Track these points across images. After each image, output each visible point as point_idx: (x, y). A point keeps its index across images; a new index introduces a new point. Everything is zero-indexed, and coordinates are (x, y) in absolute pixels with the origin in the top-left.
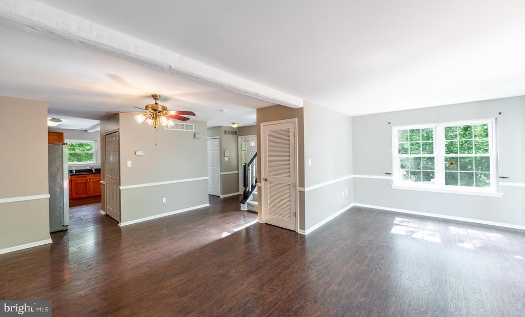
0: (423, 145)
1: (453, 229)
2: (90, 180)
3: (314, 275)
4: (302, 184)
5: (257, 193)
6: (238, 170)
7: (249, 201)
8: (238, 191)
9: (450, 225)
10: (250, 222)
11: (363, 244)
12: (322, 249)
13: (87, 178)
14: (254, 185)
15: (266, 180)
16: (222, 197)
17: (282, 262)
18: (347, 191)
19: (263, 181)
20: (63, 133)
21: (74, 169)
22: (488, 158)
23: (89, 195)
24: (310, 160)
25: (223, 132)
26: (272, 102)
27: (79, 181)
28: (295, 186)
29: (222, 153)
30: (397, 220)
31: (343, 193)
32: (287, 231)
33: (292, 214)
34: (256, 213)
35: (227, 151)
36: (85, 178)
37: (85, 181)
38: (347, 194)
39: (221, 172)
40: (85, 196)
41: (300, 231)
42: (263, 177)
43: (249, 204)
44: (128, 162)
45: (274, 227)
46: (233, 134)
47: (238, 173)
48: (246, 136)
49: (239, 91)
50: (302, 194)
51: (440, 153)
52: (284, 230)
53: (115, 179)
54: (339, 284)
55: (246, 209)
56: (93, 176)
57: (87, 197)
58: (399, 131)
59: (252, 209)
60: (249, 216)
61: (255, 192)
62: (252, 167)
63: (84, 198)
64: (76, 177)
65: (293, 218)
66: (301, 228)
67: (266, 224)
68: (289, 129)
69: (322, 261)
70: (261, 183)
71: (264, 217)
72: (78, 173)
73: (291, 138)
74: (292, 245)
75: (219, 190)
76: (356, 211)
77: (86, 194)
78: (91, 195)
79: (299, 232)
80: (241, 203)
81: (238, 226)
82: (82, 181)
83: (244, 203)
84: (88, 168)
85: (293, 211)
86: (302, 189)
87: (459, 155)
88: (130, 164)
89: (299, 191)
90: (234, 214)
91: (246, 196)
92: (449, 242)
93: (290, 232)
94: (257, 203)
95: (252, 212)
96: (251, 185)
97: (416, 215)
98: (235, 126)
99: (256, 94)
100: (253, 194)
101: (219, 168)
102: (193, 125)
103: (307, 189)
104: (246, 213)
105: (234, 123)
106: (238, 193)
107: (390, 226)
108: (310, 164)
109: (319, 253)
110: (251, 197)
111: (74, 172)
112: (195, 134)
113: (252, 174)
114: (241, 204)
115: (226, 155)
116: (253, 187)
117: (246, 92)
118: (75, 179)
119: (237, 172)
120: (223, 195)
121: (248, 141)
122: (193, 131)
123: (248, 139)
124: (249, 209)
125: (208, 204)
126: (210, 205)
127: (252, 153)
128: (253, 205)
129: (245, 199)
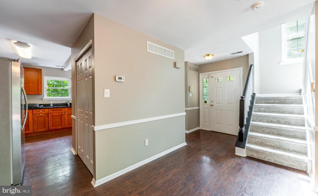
2: (65, 113)
6: (199, 105)
7: (247, 144)
8: (199, 125)
13: (62, 111)
20: (41, 69)
21: (52, 102)
23: (64, 127)
25: (188, 68)
27: (55, 114)
29: (188, 89)
35: (192, 87)
36: (61, 111)
37: (61, 114)
39: (186, 107)
40: (60, 127)
43: (250, 150)
44: (106, 90)
47: (199, 109)
48: (210, 73)
53: (87, 114)
55: (244, 155)
56: (68, 110)
57: (63, 129)
59: (255, 156)
63: (60, 129)
64: (52, 110)
72: (55, 107)
77: (62, 126)
78: (66, 127)
80: (235, 146)
82: (57, 114)
83: (242, 147)
84: (64, 102)
88: (107, 93)
100: (249, 135)
102: (173, 51)
105: (208, 55)
111: (52, 105)
115: (191, 91)
116: (246, 127)
118: (51, 112)
119: (197, 108)
120: (188, 130)
121: (213, 77)
122: (173, 59)
123: (212, 75)
124: (250, 155)
125: (186, 143)
126: (187, 143)
127: (217, 88)
128: (260, 151)
129: (242, 142)
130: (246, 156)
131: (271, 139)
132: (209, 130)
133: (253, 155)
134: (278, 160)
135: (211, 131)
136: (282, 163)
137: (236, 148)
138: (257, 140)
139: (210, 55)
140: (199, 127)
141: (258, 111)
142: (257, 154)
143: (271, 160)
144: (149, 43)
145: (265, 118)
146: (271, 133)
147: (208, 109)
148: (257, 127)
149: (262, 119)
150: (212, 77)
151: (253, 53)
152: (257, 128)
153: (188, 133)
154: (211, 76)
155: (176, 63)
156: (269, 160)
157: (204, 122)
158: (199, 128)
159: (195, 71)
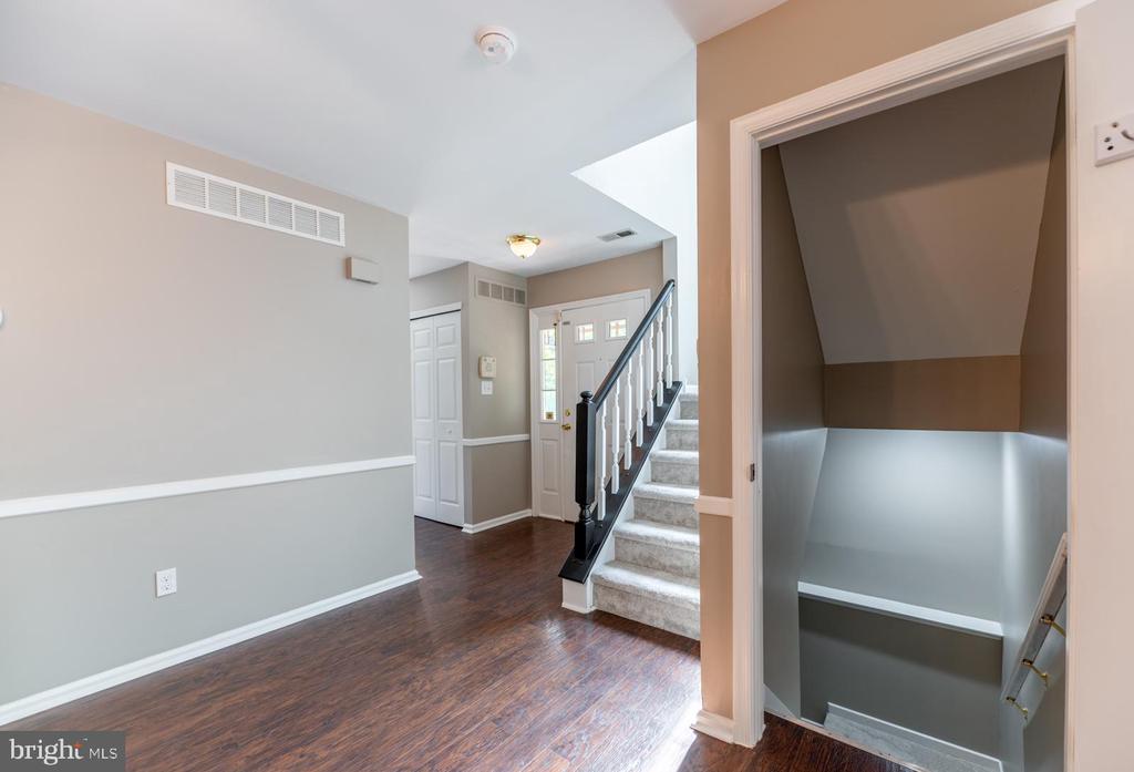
6: (528, 430)
7: (600, 567)
8: (528, 504)
16: (469, 529)
19: (742, 485)
25: (473, 286)
29: (472, 368)
35: (489, 360)
39: (465, 436)
43: (603, 586)
47: (528, 443)
48: (559, 307)
55: (587, 607)
59: (619, 608)
75: (460, 506)
80: (563, 575)
83: (581, 580)
91: (584, 543)
95: (619, 624)
96: (603, 495)
100: (616, 532)
101: (457, 423)
102: (342, 216)
104: (589, 625)
105: (521, 238)
106: (528, 513)
110: (609, 549)
112: (348, 263)
113: (609, 446)
114: (567, 584)
115: (485, 374)
116: (615, 503)
119: (523, 437)
120: (474, 523)
121: (569, 323)
122: (338, 244)
123: (566, 317)
124: (604, 607)
125: (415, 572)
126: (420, 574)
127: (581, 365)
128: (628, 590)
129: (583, 558)
130: (594, 609)
131: (675, 543)
132: (560, 518)
133: (613, 607)
134: (674, 619)
135: (566, 522)
136: (684, 630)
137: (566, 583)
138: (638, 550)
139: (527, 240)
140: (530, 508)
141: (677, 445)
142: (624, 603)
143: (657, 619)
144: (177, 173)
145: (685, 471)
146: (688, 523)
147: (555, 443)
148: (651, 504)
149: (679, 473)
150: (566, 323)
151: (675, 238)
152: (654, 507)
153: (471, 532)
154: (564, 320)
155: (353, 260)
156: (652, 619)
157: (546, 489)
158: (529, 510)
159: (511, 300)
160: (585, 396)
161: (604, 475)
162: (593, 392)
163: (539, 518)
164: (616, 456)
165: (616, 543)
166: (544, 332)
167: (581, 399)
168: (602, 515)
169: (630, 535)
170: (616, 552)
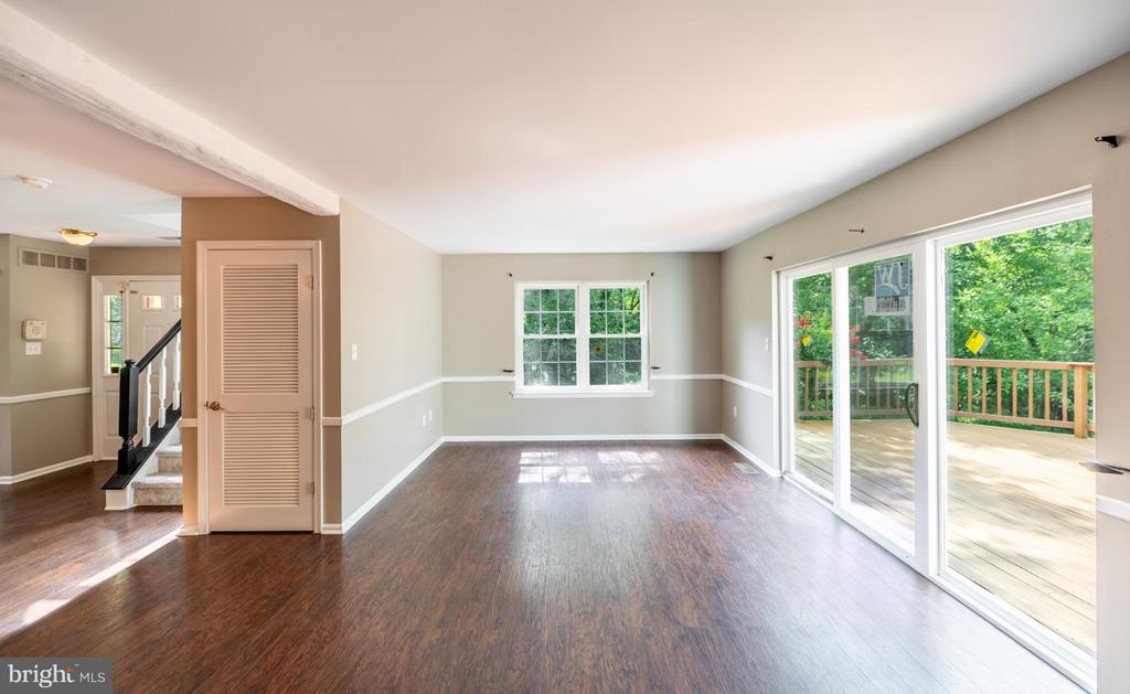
0: (561, 318)
1: (604, 457)
3: (379, 627)
4: (334, 407)
5: (179, 449)
6: (88, 382)
7: (141, 476)
8: (88, 449)
9: (598, 450)
10: (152, 541)
11: (474, 518)
12: (389, 555)
14: (162, 424)
15: (215, 407)
17: (285, 626)
18: (431, 412)
19: (202, 412)
22: (640, 339)
24: (355, 347)
25: (15, 255)
26: (252, 185)
28: (311, 414)
29: (14, 329)
30: (526, 457)
31: (424, 417)
32: (285, 537)
33: (302, 489)
34: (178, 509)
35: (36, 323)
38: (430, 419)
41: (325, 529)
42: (203, 396)
43: (139, 488)
45: (243, 537)
46: (67, 267)
47: (89, 396)
48: (126, 278)
49: (132, 124)
50: (334, 434)
51: (583, 334)
52: (278, 538)
54: (442, 623)
55: (129, 505)
58: (525, 291)
59: (155, 500)
60: (142, 526)
61: (171, 444)
62: (156, 373)
65: (306, 499)
66: (327, 521)
67: (213, 533)
68: (295, 267)
69: (394, 586)
70: (194, 415)
71: (208, 513)
73: (303, 291)
74: (309, 571)
76: (450, 452)
79: (323, 532)
80: (103, 489)
81: (102, 566)
83: (122, 488)
85: (306, 478)
86: (332, 420)
87: (606, 336)
89: (325, 427)
90: (79, 530)
91: (128, 463)
92: (602, 477)
93: (295, 537)
94: (179, 479)
95: (155, 509)
96: (148, 428)
97: (551, 442)
98: (82, 241)
99: (199, 149)
100: (159, 454)
103: (347, 419)
104: (131, 516)
105: (75, 232)
106: (88, 459)
107: (515, 471)
108: (355, 357)
109: (382, 569)
110: (151, 463)
113: (155, 392)
115: (30, 336)
116: (158, 434)
117: (157, 135)
119: (84, 390)
120: (14, 475)
121: (135, 292)
123: (133, 287)
124: (143, 502)
127: (149, 328)
128: (161, 486)
129: (126, 473)
130: (134, 505)
133: (150, 501)
137: (109, 492)
140: (92, 453)
142: (158, 496)
150: (132, 292)
154: (133, 289)
157: (110, 435)
158: (88, 456)
160: (129, 363)
161: (149, 415)
162: (137, 360)
163: (101, 461)
164: (162, 404)
165: (159, 461)
166: (108, 299)
167: (125, 365)
168: (147, 443)
169: (170, 453)
170: (159, 467)
